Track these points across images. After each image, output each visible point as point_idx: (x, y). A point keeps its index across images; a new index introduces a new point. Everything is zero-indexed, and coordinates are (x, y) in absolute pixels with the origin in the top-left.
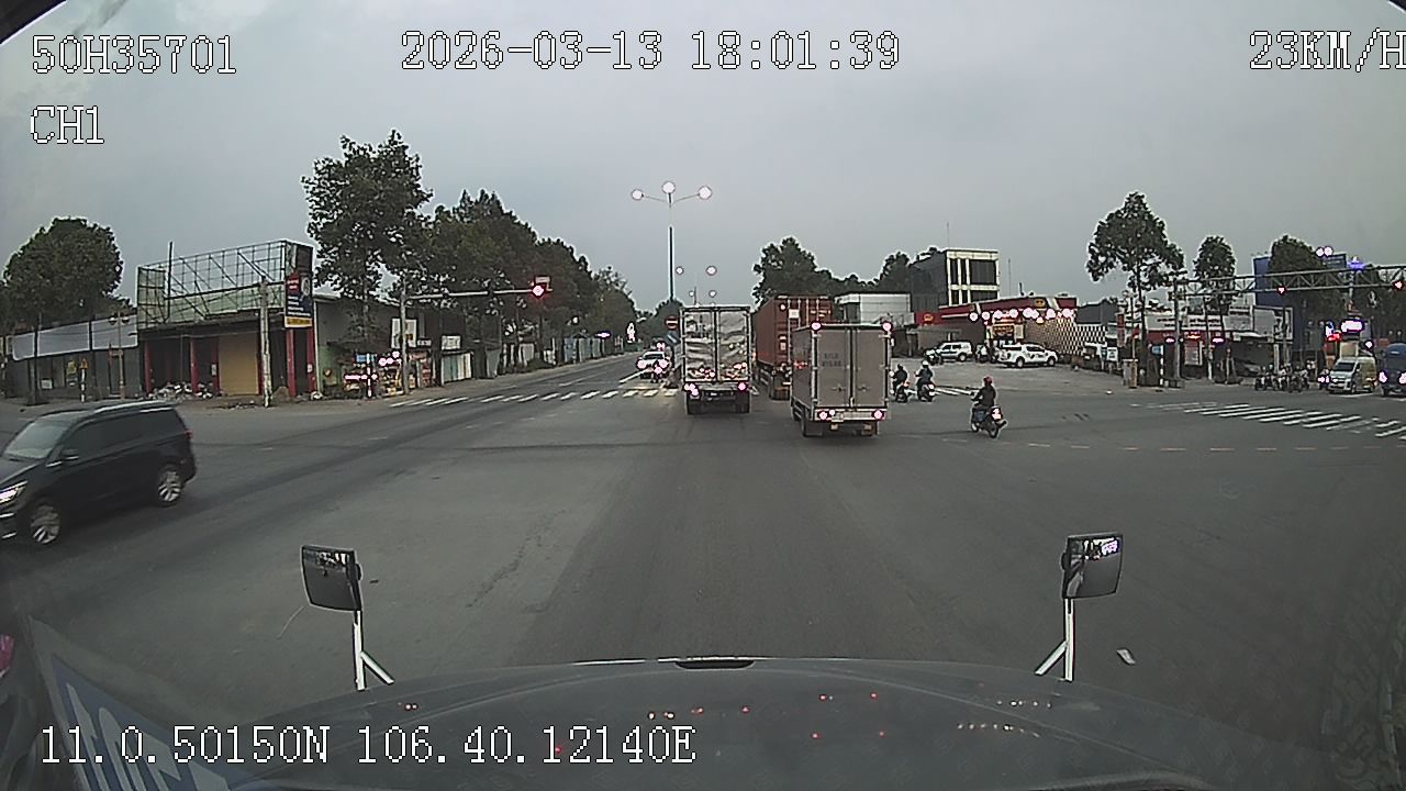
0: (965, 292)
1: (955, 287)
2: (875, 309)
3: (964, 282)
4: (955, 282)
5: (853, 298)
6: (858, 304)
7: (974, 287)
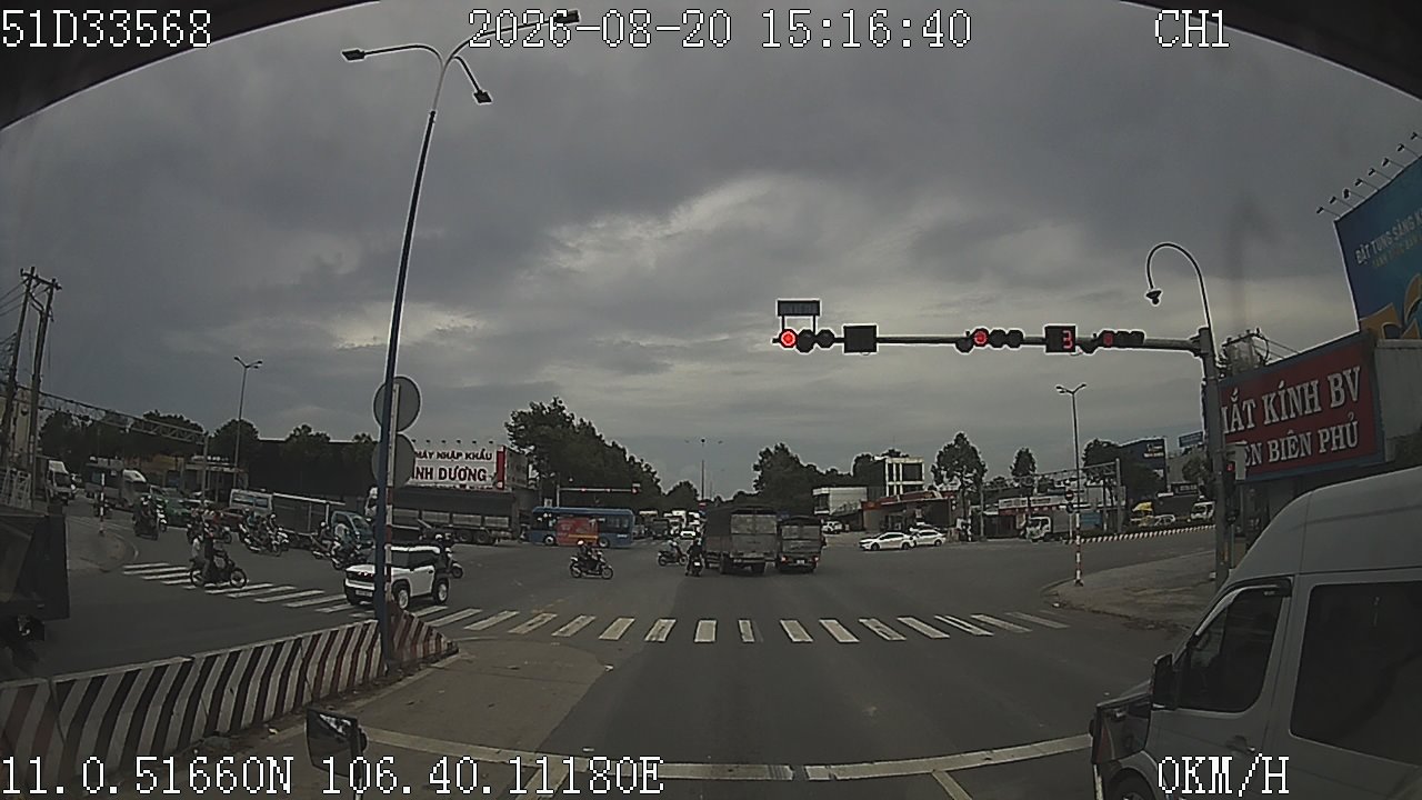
0: (898, 486)
1: (891, 483)
2: (840, 498)
3: (898, 479)
4: (891, 479)
5: (824, 490)
6: (827, 495)
7: (905, 483)
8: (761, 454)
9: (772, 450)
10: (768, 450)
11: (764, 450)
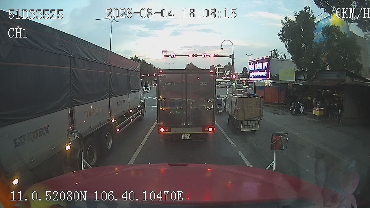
4: (217, 72)
7: (220, 73)
8: (187, 65)
9: (189, 64)
10: (188, 64)
11: (187, 64)
